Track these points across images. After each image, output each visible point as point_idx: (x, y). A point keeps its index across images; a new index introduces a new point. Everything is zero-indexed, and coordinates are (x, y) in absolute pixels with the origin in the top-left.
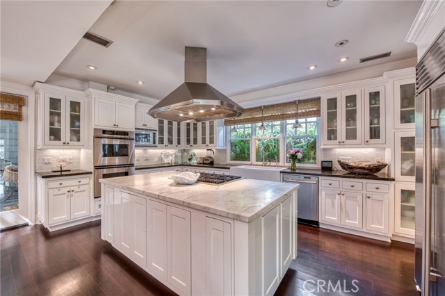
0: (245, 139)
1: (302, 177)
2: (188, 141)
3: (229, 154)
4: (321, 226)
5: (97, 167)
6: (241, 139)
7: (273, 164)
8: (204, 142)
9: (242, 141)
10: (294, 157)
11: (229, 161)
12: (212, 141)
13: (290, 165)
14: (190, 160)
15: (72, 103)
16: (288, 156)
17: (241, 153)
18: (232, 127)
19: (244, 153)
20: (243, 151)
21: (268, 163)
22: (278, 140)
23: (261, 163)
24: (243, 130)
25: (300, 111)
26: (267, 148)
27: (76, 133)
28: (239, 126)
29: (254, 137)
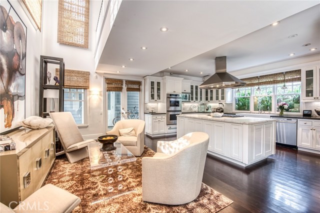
0: (246, 96)
1: (286, 119)
2: (207, 99)
3: (234, 106)
4: (299, 149)
5: (168, 111)
6: (244, 97)
7: (266, 112)
8: (217, 99)
9: (244, 98)
10: (282, 108)
11: (234, 111)
12: (223, 98)
13: (279, 113)
14: (207, 110)
15: (158, 82)
16: (278, 107)
17: (243, 105)
18: (237, 89)
19: (245, 105)
20: (244, 105)
21: (263, 112)
22: (271, 97)
23: (258, 112)
24: (244, 91)
25: (287, 78)
26: (263, 102)
27: (159, 96)
28: (241, 88)
29: (252, 95)
